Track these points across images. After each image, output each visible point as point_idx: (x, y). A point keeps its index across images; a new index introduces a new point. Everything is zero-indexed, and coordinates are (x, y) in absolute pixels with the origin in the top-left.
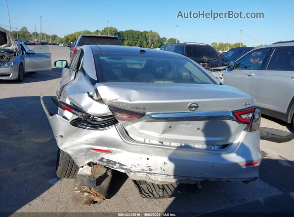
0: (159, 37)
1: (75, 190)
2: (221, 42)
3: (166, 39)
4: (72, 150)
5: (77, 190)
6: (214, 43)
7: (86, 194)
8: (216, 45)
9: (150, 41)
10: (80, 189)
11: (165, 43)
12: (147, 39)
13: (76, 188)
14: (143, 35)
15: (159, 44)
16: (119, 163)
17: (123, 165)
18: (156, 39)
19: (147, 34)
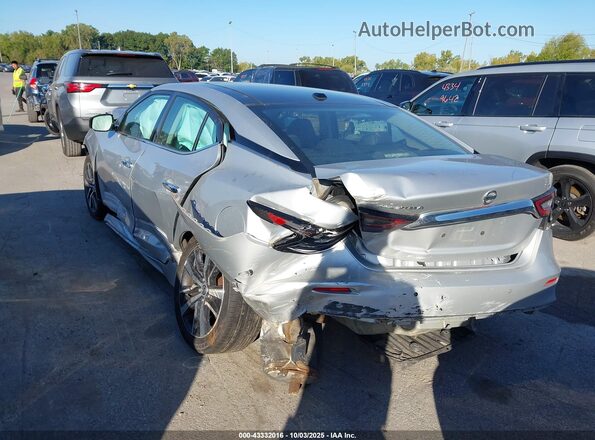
0: (192, 45)
1: (270, 370)
2: (319, 56)
3: (207, 50)
4: (273, 296)
5: (274, 369)
6: (305, 58)
7: (290, 373)
8: (309, 60)
9: (173, 55)
10: (279, 367)
11: (206, 59)
12: (166, 52)
13: (271, 366)
14: (158, 43)
15: (194, 61)
16: (367, 308)
17: (374, 310)
18: (187, 50)
19: (166, 41)
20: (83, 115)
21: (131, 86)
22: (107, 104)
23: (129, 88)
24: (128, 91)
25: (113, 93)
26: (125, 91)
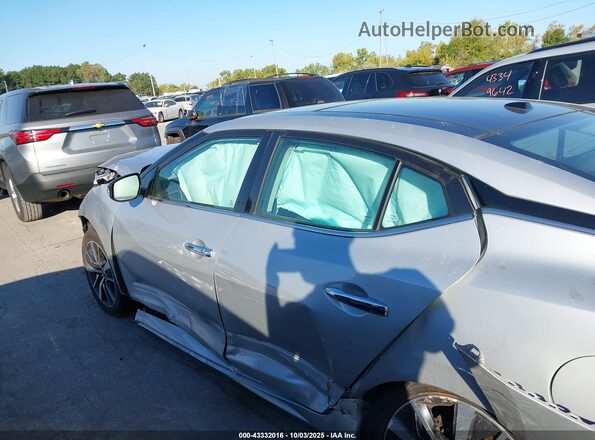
0: (107, 73)
3: (124, 77)
6: (224, 72)
18: (102, 78)
19: (78, 72)
20: (43, 169)
21: (98, 126)
22: (71, 152)
23: (96, 129)
24: (97, 132)
25: (76, 137)
26: (91, 133)
